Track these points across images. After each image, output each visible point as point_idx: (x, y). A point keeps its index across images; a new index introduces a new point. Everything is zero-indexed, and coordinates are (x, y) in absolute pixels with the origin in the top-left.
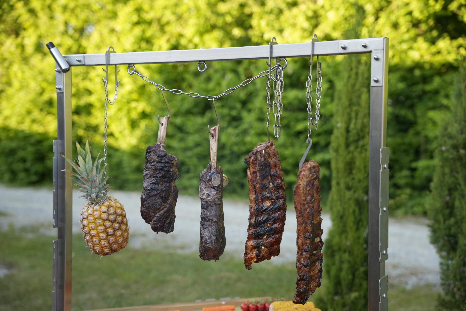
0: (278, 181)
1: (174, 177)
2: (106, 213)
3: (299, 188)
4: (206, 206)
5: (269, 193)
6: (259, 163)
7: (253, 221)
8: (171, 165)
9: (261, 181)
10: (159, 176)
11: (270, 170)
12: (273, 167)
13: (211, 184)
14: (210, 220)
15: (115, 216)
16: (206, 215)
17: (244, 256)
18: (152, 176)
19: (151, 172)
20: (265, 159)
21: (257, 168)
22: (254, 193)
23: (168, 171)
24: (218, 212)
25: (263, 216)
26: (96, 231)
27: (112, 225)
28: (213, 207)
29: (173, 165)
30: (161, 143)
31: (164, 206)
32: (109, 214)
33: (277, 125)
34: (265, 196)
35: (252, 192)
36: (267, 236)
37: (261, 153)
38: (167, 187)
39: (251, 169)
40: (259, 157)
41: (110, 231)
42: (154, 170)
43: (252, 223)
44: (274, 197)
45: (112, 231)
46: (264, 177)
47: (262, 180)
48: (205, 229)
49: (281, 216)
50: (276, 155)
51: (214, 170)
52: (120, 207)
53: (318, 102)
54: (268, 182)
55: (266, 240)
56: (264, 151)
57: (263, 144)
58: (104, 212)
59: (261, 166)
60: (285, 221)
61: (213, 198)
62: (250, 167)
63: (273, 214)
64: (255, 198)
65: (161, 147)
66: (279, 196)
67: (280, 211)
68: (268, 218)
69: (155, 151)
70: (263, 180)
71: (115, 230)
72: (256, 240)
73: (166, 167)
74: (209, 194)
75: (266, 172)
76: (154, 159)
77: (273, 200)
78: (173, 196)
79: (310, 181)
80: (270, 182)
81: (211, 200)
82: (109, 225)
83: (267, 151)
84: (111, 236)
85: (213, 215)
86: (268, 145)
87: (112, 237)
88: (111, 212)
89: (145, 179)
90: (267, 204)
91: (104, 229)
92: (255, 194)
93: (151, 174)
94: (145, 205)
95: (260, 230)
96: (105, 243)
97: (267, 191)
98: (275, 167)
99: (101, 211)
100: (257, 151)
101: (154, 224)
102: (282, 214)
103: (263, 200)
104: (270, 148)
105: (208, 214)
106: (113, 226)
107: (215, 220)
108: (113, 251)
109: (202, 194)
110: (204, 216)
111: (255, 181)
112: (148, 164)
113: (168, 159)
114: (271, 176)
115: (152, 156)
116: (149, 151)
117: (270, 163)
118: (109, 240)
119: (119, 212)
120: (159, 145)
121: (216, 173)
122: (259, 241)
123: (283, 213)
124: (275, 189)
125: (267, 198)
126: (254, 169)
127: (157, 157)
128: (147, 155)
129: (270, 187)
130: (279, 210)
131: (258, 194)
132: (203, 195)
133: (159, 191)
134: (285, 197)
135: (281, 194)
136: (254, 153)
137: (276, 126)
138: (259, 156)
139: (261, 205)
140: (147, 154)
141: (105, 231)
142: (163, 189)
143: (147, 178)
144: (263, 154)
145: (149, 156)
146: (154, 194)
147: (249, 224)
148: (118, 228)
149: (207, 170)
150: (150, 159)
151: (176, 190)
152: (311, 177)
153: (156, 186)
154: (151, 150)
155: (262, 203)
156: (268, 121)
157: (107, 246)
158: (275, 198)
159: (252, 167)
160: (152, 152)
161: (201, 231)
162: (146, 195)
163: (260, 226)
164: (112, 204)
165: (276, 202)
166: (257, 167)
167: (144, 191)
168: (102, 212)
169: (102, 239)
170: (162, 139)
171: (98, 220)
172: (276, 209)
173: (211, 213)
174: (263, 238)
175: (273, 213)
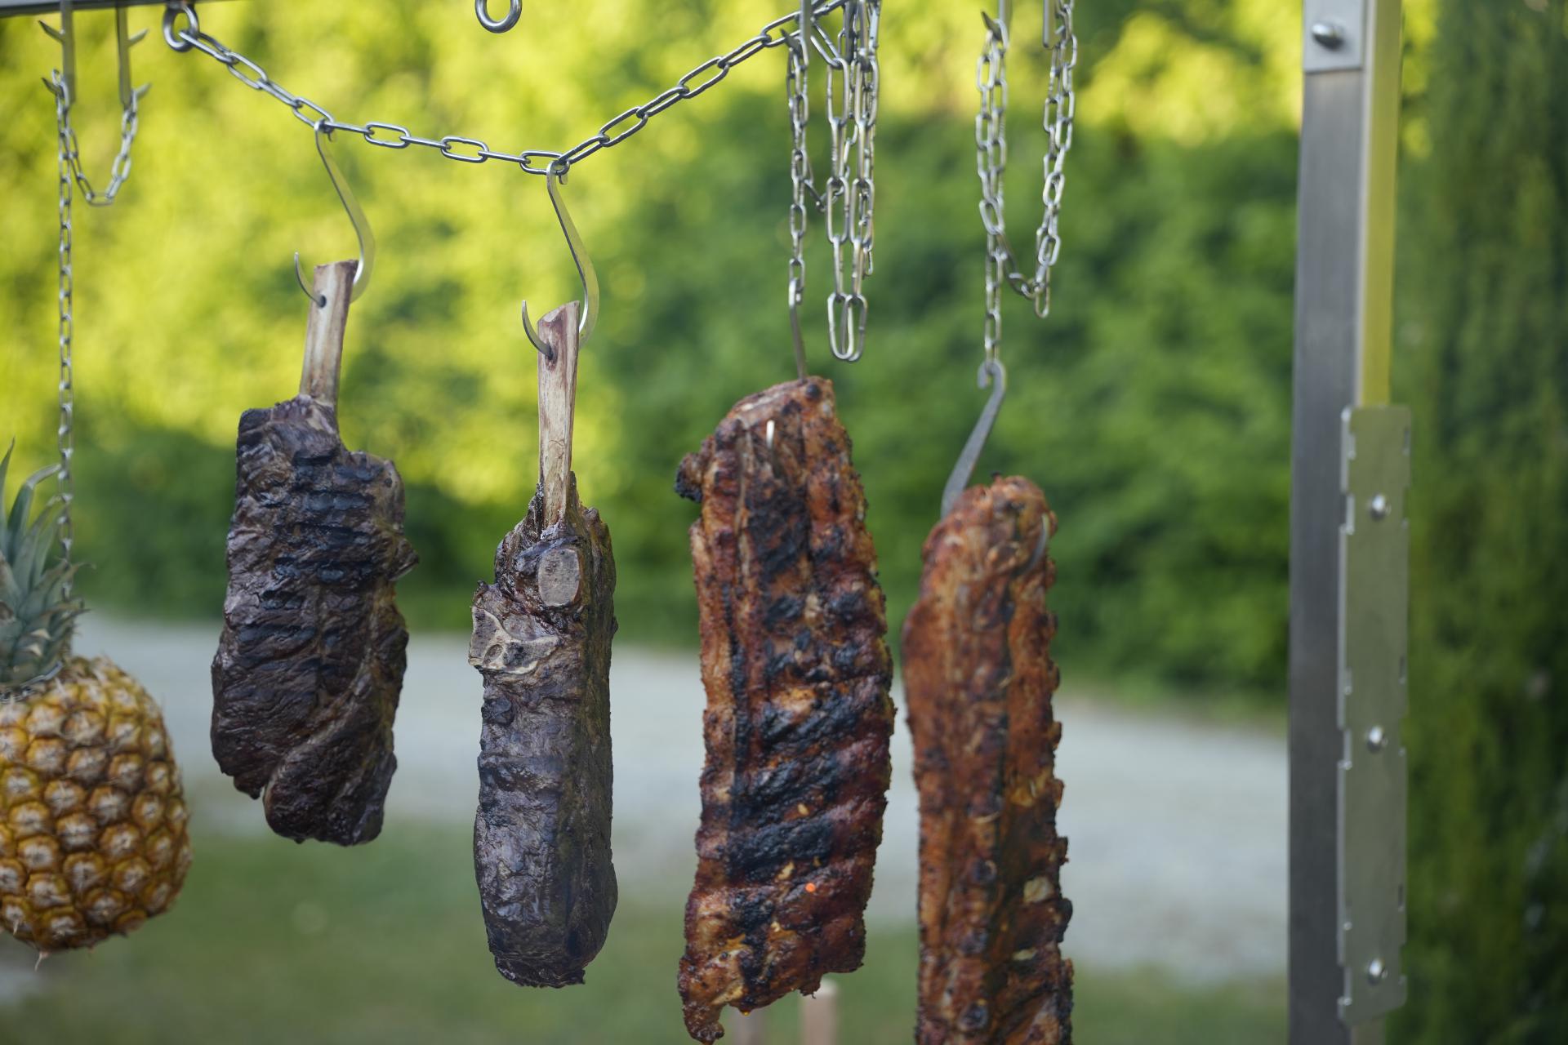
0: (845, 586)
1: (382, 562)
2: (54, 743)
3: (935, 618)
4: (505, 712)
5: (804, 646)
6: (752, 492)
7: (722, 793)
8: (360, 504)
9: (760, 585)
10: (300, 561)
11: (808, 528)
12: (822, 513)
13: (532, 599)
14: (523, 782)
15: (101, 756)
16: (505, 754)
17: (682, 972)
18: (267, 560)
19: (265, 541)
20: (778, 472)
21: (742, 519)
22: (725, 648)
23: (348, 533)
24: (565, 742)
25: (772, 767)
26: (6, 827)
27: (88, 798)
28: (542, 713)
29: (372, 506)
30: (317, 393)
31: (328, 713)
32: (72, 746)
33: (843, 294)
34: (781, 665)
35: (714, 640)
36: (796, 866)
37: (758, 440)
38: (345, 611)
39: (708, 522)
40: (748, 460)
41: (76, 829)
42: (278, 529)
43: (717, 800)
44: (826, 667)
45: (83, 828)
46: (773, 565)
47: (766, 578)
48: (498, 825)
49: (864, 766)
50: (838, 452)
51: (556, 526)
52: (135, 711)
53: (1051, 169)
54: (797, 592)
55: (791, 890)
56: (776, 427)
57: (773, 392)
58: (46, 737)
59: (758, 505)
60: (887, 787)
61: (540, 670)
62: (707, 509)
63: (823, 754)
64: (730, 675)
65: (316, 412)
66: (853, 664)
67: (858, 739)
68: (800, 773)
69: (278, 433)
70: (773, 581)
71: (101, 825)
72: (743, 890)
73: (337, 513)
74: (521, 649)
75: (784, 539)
76: (276, 474)
77: (824, 685)
78: (378, 658)
79: (989, 584)
80: (804, 591)
81: (532, 680)
82: (70, 798)
83: (790, 429)
84: (81, 855)
85: (538, 754)
86: (794, 395)
87: (85, 860)
88: (79, 737)
89: (231, 574)
90: (795, 703)
91: (44, 822)
92: (734, 652)
93: (263, 550)
94: (230, 704)
95: (762, 836)
96: (52, 887)
97: (790, 638)
98: (832, 513)
99: (27, 732)
100: (739, 429)
101: (275, 799)
102: (870, 756)
103: (772, 685)
104: (806, 414)
105: (515, 749)
106: (92, 804)
107: (550, 781)
108: (93, 929)
109: (489, 647)
110: (492, 759)
111: (732, 583)
112: (249, 498)
113: (343, 475)
114: (810, 558)
115: (265, 460)
116: (251, 432)
117: (804, 492)
118: (72, 875)
119: (123, 737)
120: (307, 405)
121: (560, 542)
122: (754, 893)
123: (874, 750)
124: (831, 628)
125: (792, 674)
126: (725, 522)
127: (289, 464)
128: (244, 455)
129: (810, 615)
130: (852, 734)
131: (745, 654)
132: (493, 651)
133: (305, 636)
134: (885, 668)
135: (866, 653)
136: (725, 439)
137: (839, 300)
138: (747, 456)
139: (764, 711)
140: (244, 447)
141: (51, 829)
142: (322, 625)
143: (243, 568)
144: (766, 442)
145: (250, 458)
146: (276, 651)
147: (704, 804)
148: (119, 814)
149: (525, 530)
150: (256, 473)
151: (391, 632)
152: (996, 563)
153: (287, 609)
154: (260, 429)
155: (768, 700)
156: (797, 274)
157: (60, 905)
158: (832, 672)
159: (718, 513)
160: (267, 439)
161: (477, 837)
162: (235, 653)
163: (760, 817)
164: (88, 699)
165: (838, 695)
166: (742, 511)
167: (228, 632)
168: (32, 737)
169: (33, 872)
170: (321, 377)
171: (13, 774)
172: (838, 726)
173: (526, 744)
174: (772, 879)
175: (823, 748)
